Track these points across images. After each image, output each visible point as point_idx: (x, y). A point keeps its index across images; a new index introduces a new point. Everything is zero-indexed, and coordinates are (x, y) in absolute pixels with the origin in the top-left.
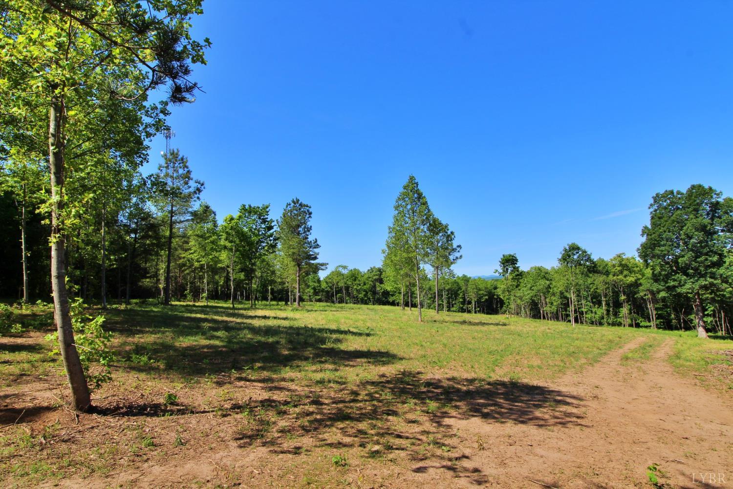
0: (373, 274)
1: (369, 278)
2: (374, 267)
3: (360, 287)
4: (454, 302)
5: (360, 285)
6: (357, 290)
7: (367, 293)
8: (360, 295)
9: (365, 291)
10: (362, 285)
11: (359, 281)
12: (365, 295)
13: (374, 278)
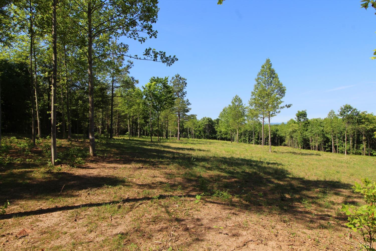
0: (204, 121)
1: (202, 123)
2: (205, 117)
3: (196, 129)
4: (252, 139)
5: (196, 127)
6: (195, 130)
7: (201, 132)
8: (197, 133)
9: (200, 131)
10: (198, 127)
11: (196, 125)
12: (200, 134)
13: (205, 123)
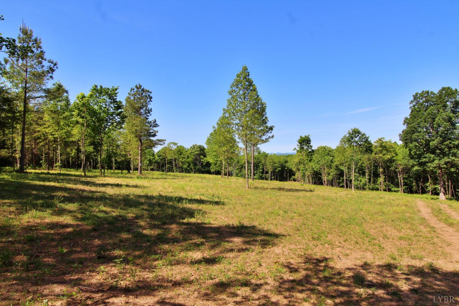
0: (195, 150)
1: (192, 153)
2: (196, 145)
3: (184, 160)
5: (184, 158)
6: (182, 162)
7: (190, 164)
8: (184, 166)
9: (188, 163)
10: (186, 158)
11: (184, 155)
12: (188, 166)
13: (196, 153)
